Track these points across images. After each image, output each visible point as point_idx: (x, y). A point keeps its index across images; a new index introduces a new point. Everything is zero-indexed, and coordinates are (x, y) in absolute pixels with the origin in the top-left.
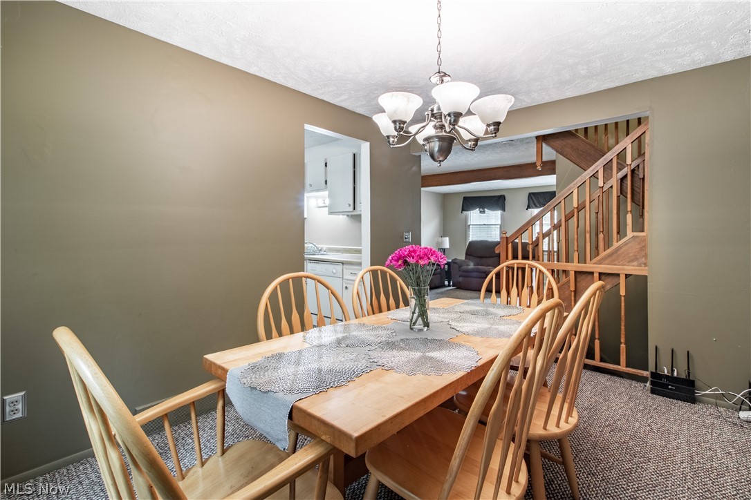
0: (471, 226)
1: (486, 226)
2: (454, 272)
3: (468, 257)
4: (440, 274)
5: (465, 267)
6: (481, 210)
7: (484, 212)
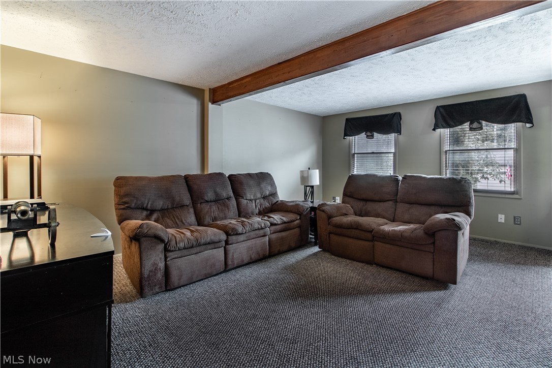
0: (356, 155)
1: (375, 155)
2: (321, 225)
3: (347, 199)
4: (299, 226)
5: (337, 220)
6: (369, 134)
7: (372, 136)
